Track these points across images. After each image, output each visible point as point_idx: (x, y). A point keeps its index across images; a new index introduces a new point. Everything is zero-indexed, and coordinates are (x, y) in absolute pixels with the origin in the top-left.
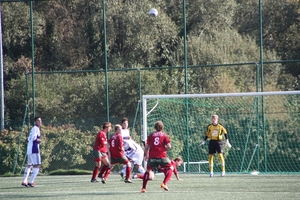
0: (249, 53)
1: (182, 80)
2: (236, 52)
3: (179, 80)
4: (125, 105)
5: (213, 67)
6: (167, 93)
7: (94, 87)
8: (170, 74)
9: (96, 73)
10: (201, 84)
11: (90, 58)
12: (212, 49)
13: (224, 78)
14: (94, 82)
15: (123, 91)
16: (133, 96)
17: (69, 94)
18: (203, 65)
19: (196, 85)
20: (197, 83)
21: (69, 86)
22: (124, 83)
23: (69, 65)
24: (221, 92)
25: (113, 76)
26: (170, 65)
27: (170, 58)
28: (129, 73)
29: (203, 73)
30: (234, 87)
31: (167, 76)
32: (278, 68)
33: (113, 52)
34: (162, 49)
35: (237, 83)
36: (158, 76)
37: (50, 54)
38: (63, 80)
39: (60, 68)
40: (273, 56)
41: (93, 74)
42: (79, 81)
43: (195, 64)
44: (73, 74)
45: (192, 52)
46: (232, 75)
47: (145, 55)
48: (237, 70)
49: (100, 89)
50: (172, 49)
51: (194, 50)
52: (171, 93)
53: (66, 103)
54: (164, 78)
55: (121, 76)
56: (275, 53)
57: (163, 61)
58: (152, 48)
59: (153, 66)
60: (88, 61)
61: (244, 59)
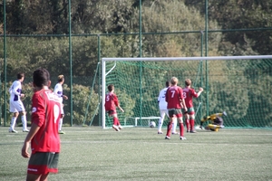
0: (194, 23)
1: (136, 45)
2: (183, 22)
3: (132, 45)
4: (84, 66)
5: (162, 35)
6: (122, 56)
7: (57, 50)
8: (125, 40)
9: (59, 38)
10: (152, 49)
11: (54, 24)
12: (162, 19)
13: (171, 44)
14: (57, 46)
15: (83, 54)
16: (92, 59)
17: (35, 55)
18: (154, 32)
19: (148, 50)
20: (148, 48)
21: (34, 49)
22: (84, 47)
23: (35, 30)
24: (170, 56)
25: (74, 41)
26: (124, 32)
27: (125, 25)
28: (89, 38)
29: (154, 39)
30: (181, 53)
31: (122, 41)
32: (219, 36)
33: (74, 19)
34: (118, 18)
35: (183, 49)
36: (114, 42)
37: (18, 20)
38: (29, 43)
39: (27, 33)
40: (214, 26)
41: (56, 39)
42: (44, 45)
43: (147, 31)
44: (39, 38)
45: (144, 21)
46: (179, 42)
47: (103, 23)
48: (183, 37)
49: (62, 52)
50: (127, 18)
51: (146, 19)
52: (125, 56)
53: (32, 63)
54: (119, 43)
55: (81, 41)
56: (216, 23)
57: (119, 29)
58: (109, 16)
59: (110, 32)
60: (52, 27)
61: (190, 28)
